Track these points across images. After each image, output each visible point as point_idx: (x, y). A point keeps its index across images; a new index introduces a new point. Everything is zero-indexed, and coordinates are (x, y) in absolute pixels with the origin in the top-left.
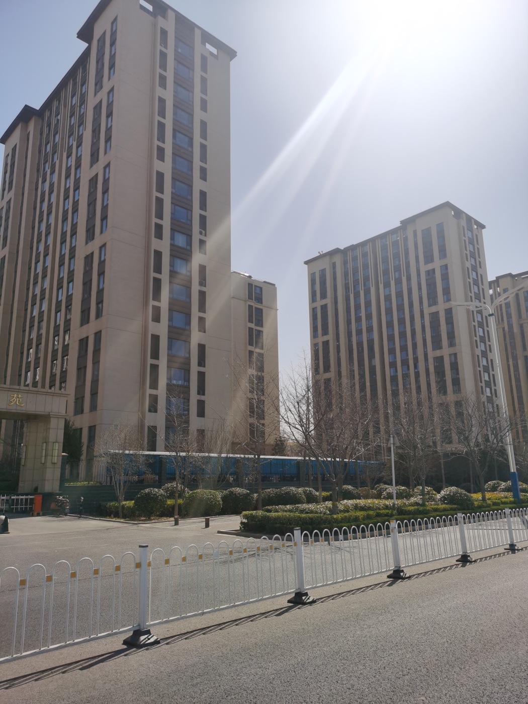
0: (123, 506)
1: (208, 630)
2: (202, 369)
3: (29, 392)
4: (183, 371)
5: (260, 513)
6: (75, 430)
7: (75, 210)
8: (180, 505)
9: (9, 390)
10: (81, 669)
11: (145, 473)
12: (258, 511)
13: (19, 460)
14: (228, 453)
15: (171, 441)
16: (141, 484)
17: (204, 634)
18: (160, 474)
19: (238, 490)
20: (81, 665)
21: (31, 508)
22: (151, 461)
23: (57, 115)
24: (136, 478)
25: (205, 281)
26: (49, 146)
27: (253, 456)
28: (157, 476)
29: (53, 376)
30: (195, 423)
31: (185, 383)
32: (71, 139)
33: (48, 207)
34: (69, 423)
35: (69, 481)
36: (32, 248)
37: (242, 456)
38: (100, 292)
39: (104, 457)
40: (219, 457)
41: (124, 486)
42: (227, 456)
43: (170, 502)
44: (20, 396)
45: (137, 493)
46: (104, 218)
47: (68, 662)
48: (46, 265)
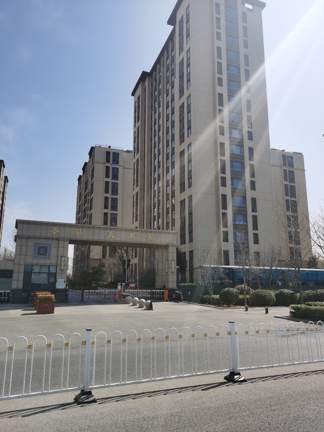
0: (213, 298)
1: (277, 377)
2: (255, 214)
3: (156, 233)
4: (243, 215)
5: (303, 306)
6: (182, 253)
7: (173, 126)
8: (247, 299)
9: (146, 232)
10: (203, 390)
11: (224, 279)
12: (302, 305)
13: (155, 270)
14: (276, 267)
15: (238, 259)
16: (223, 285)
17: (274, 379)
18: (233, 279)
19: (286, 291)
20: (202, 388)
21: (163, 297)
22: (227, 271)
23: (159, 73)
24: (219, 282)
25: (253, 157)
26: (156, 92)
27: (294, 269)
28: (232, 281)
29: (168, 223)
30: (253, 248)
31: (245, 223)
32: (168, 85)
33: (158, 127)
34: (178, 249)
35: (181, 282)
36: (151, 152)
37: (287, 269)
38: (190, 172)
39: (199, 269)
40: (271, 270)
41: (212, 286)
42: (276, 269)
43: (241, 297)
44: (152, 235)
45: (221, 290)
46: (189, 128)
47: (195, 385)
48: (160, 161)
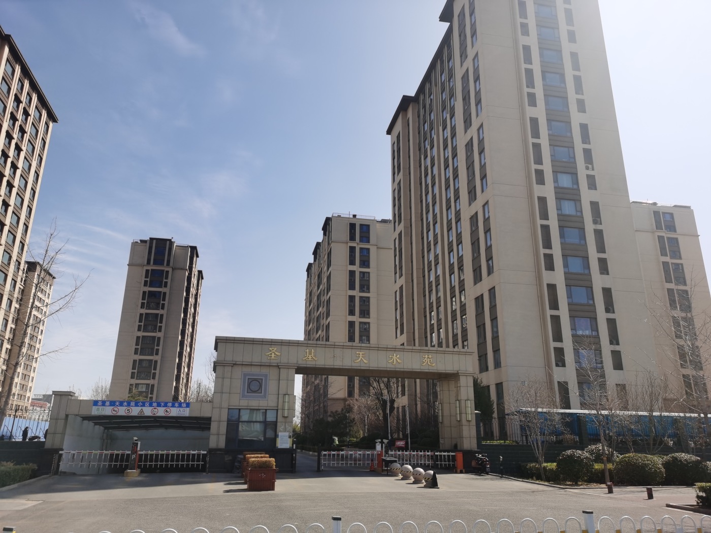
0: (545, 468)
2: (611, 316)
3: (437, 352)
4: (589, 319)
6: (484, 388)
7: (456, 176)
8: (610, 470)
9: (420, 351)
11: (563, 433)
13: (437, 417)
14: (661, 411)
15: (587, 398)
16: (561, 445)
18: (580, 434)
19: (684, 456)
21: (454, 465)
22: (568, 420)
23: (430, 96)
24: (554, 438)
25: (600, 218)
26: (426, 125)
27: (696, 415)
28: (577, 437)
29: (455, 336)
30: (613, 377)
31: (593, 332)
32: (445, 112)
33: (431, 180)
34: (477, 380)
35: (485, 439)
36: (422, 220)
37: (682, 415)
38: (489, 249)
39: (516, 415)
40: (651, 417)
41: (542, 446)
42: (661, 415)
43: (597, 466)
44: (430, 356)
45: (559, 455)
46: (484, 177)
48: (436, 233)
